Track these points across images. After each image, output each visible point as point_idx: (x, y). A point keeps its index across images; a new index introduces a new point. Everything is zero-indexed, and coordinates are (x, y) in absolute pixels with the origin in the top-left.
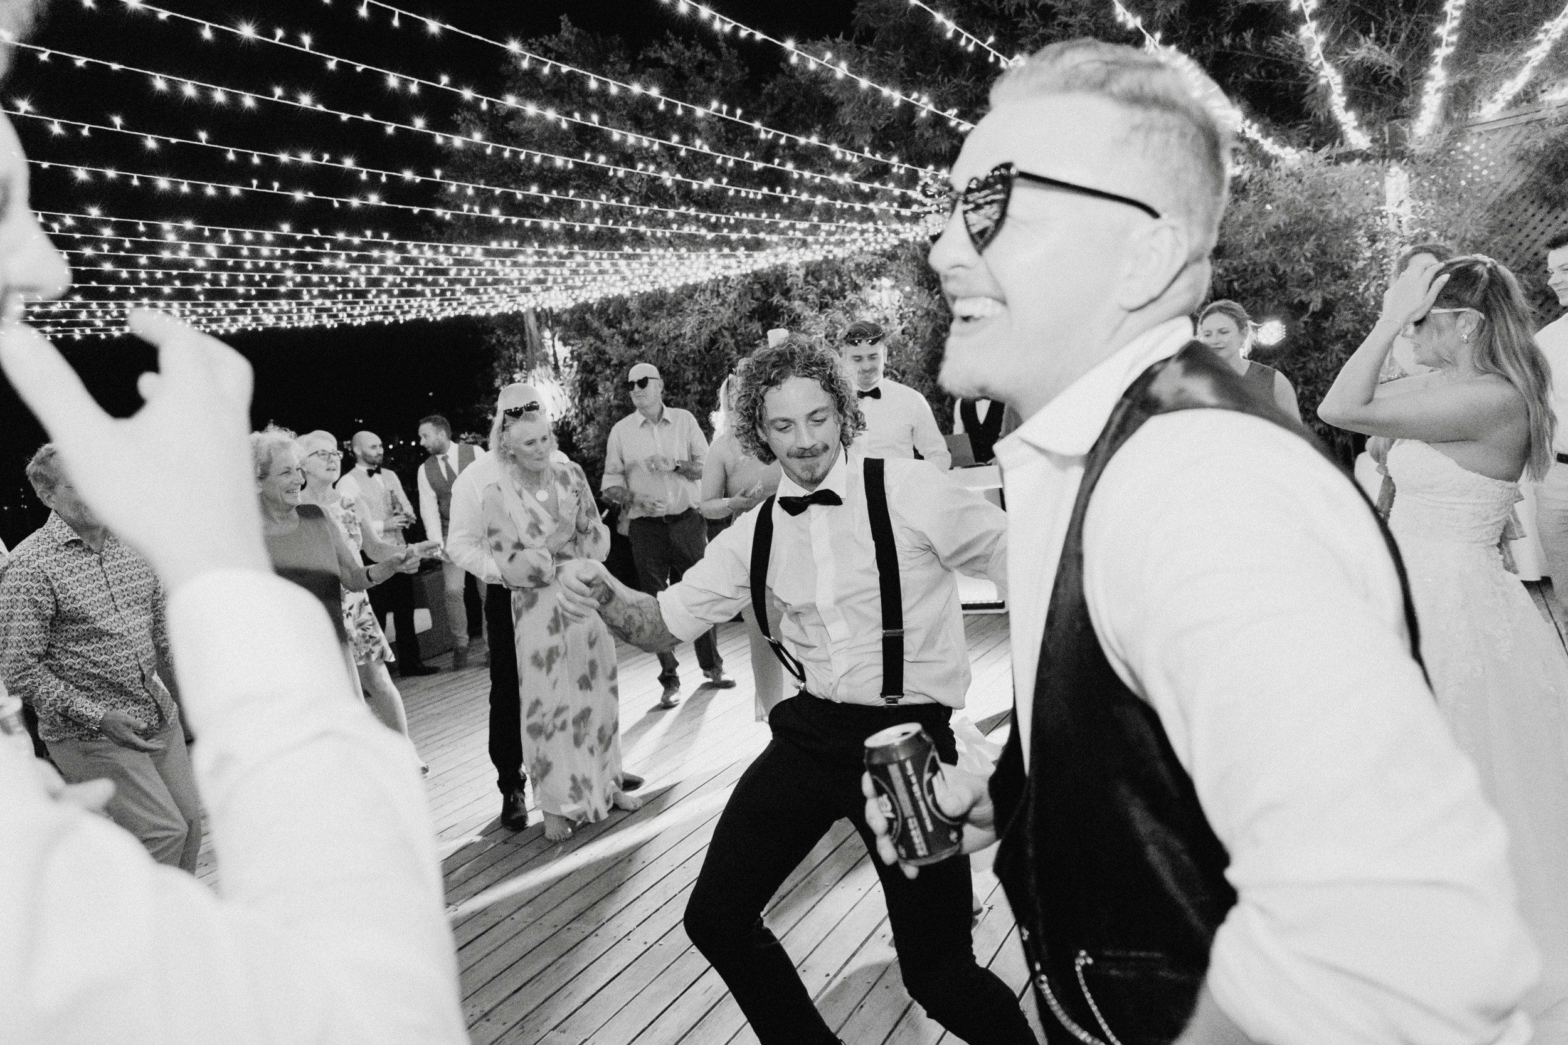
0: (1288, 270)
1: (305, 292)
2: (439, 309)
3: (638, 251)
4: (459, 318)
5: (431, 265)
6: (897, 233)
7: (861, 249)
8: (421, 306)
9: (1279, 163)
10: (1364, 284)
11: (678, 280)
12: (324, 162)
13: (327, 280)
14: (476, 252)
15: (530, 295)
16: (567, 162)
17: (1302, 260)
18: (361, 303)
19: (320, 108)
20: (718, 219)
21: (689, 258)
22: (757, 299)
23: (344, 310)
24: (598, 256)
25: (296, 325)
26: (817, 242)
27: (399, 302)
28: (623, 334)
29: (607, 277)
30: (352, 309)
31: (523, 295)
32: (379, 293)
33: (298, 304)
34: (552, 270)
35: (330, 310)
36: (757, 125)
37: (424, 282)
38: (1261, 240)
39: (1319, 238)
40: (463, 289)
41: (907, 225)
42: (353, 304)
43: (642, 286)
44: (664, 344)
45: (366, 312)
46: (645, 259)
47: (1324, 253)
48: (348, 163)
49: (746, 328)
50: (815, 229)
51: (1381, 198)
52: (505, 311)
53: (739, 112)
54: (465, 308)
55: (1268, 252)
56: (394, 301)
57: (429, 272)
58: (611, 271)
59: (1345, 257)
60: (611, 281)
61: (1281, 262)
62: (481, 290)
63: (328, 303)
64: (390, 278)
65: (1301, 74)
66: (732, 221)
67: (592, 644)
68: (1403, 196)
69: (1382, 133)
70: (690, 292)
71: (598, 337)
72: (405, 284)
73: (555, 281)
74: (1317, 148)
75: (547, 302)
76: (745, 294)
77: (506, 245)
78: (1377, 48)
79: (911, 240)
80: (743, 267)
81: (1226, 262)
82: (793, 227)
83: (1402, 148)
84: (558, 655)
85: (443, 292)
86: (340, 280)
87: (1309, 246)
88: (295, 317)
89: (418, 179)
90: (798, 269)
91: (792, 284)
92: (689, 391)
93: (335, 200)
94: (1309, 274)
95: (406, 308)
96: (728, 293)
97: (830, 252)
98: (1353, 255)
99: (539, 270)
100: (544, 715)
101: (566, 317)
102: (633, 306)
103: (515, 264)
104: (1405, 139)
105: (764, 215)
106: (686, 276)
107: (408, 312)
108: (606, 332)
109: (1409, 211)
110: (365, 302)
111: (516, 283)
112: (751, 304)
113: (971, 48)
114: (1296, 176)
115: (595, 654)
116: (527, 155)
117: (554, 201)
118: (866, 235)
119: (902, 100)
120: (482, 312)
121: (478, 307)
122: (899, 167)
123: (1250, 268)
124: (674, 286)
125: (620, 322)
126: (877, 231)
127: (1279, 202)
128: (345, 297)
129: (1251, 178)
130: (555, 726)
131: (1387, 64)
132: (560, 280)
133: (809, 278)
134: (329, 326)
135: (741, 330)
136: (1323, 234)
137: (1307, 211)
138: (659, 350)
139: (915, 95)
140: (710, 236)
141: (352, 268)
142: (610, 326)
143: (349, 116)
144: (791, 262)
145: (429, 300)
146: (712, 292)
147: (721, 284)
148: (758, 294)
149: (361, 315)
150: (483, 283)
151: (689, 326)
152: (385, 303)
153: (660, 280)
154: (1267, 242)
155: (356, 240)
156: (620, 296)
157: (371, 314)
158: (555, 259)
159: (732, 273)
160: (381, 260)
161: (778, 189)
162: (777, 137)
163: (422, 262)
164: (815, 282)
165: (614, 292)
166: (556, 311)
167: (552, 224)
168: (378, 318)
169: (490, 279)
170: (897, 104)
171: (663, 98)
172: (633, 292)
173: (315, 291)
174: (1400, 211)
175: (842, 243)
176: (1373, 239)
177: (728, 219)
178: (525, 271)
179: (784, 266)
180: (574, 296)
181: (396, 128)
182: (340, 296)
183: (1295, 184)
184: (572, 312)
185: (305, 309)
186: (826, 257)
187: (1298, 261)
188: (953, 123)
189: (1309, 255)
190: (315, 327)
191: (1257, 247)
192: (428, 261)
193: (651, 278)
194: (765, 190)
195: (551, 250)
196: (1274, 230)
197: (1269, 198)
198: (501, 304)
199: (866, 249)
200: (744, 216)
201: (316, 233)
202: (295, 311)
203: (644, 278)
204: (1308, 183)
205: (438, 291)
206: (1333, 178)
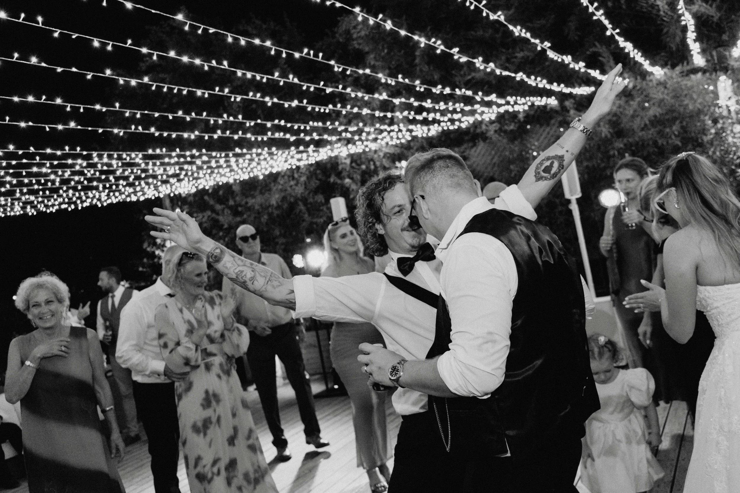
0: (665, 143)
1: (18, 191)
2: (106, 198)
3: (245, 151)
4: (119, 203)
5: (105, 168)
6: (411, 131)
7: (387, 144)
8: (94, 197)
9: (652, 77)
10: (712, 149)
11: (266, 169)
12: (42, 101)
13: (34, 182)
14: (137, 157)
15: (168, 186)
16: (204, 93)
17: (673, 137)
18: (55, 197)
19: (43, 64)
20: (299, 127)
21: (277, 154)
22: (320, 180)
23: (43, 202)
24: (218, 156)
25: (8, 214)
26: (360, 140)
27: (80, 194)
28: (230, 208)
29: (221, 170)
30: (48, 201)
31: (164, 186)
32: (68, 188)
33: (12, 200)
34: (186, 167)
35: (32, 202)
36: (332, 62)
37: (99, 180)
38: (646, 125)
39: (681, 122)
40: (125, 183)
41: (419, 126)
42: (49, 198)
43: (242, 175)
44: (259, 213)
45: (57, 203)
46: (248, 157)
47: (686, 132)
48: (59, 101)
49: (314, 198)
50: (360, 132)
51: (716, 96)
52: (150, 197)
53: (321, 55)
54: (123, 196)
55: (650, 132)
56: (77, 194)
57: (102, 172)
58: (225, 166)
59: (699, 133)
60: (223, 173)
61: (660, 139)
62: (137, 183)
63: (32, 198)
64: (77, 178)
65: (659, 22)
66: (308, 128)
67: (234, 415)
68: (729, 95)
69: (712, 56)
70: (273, 177)
71: (213, 211)
72: (86, 182)
73: (186, 175)
74: (673, 67)
75: (179, 189)
76: (311, 176)
77: (158, 151)
78: (704, 5)
79: (420, 136)
80: (310, 158)
81: (625, 140)
82: (346, 131)
83: (726, 65)
84: (211, 423)
85: (111, 186)
86: (43, 181)
87: (676, 128)
88: (9, 209)
89: (104, 109)
90: (345, 159)
91: (342, 169)
92: (277, 243)
93: (47, 126)
94: (677, 145)
95: (84, 198)
96: (300, 177)
97: (367, 146)
98: (704, 131)
99: (177, 167)
100: (204, 466)
101: (191, 199)
102: (236, 188)
103: (162, 164)
104: (726, 59)
105: (328, 123)
106: (272, 167)
107: (85, 201)
108: (218, 207)
109: (734, 103)
110: (58, 196)
111: (160, 177)
112: (315, 183)
113: (472, 7)
114: (662, 84)
115: (236, 422)
116: (178, 89)
117: (193, 120)
118: (392, 134)
119: (425, 44)
120: (134, 198)
121: (132, 195)
122: (420, 87)
123: (641, 143)
124: (264, 175)
125: (228, 200)
126: (400, 131)
127: (654, 101)
128: (44, 193)
129: (634, 87)
130: (213, 474)
131: (711, 14)
132: (190, 173)
133: (354, 165)
134: (30, 214)
135: (311, 200)
136: (683, 119)
137: (672, 106)
138: (255, 218)
139: (433, 40)
140: (293, 139)
141: (52, 173)
142: (221, 204)
143: (62, 69)
144: (341, 154)
145: (100, 192)
146: (289, 176)
147: (295, 171)
148: (320, 176)
149: (53, 205)
150: (138, 178)
151: (275, 199)
152: (70, 195)
153: (255, 170)
154: (649, 127)
155: (59, 153)
156: (227, 183)
157: (60, 204)
158: (189, 159)
159: (301, 164)
160: (72, 166)
161: (339, 106)
162: (345, 70)
163: (99, 166)
164: (357, 167)
165: (224, 180)
166: (183, 195)
167: (190, 136)
168: (64, 206)
169: (143, 175)
170: (422, 45)
171: (274, 48)
172: (235, 180)
173: (25, 190)
174: (729, 103)
175: (375, 140)
176: (715, 121)
177: (305, 127)
178: (168, 168)
179: (336, 157)
180: (196, 185)
181: (93, 76)
182: (41, 193)
183: (663, 89)
184: (195, 194)
185: (16, 203)
186: (364, 150)
187: (670, 137)
188: (456, 57)
189: (676, 133)
190: (20, 215)
191: (642, 129)
192: (103, 165)
193: (249, 169)
194: (331, 106)
195: (188, 153)
196: (653, 118)
197: (647, 99)
198: (148, 193)
199: (390, 143)
200: (316, 124)
201: (32, 149)
202: (9, 204)
203: (244, 170)
204: (671, 88)
205: (108, 186)
206: (686, 85)
